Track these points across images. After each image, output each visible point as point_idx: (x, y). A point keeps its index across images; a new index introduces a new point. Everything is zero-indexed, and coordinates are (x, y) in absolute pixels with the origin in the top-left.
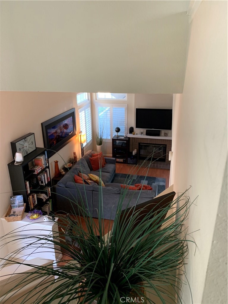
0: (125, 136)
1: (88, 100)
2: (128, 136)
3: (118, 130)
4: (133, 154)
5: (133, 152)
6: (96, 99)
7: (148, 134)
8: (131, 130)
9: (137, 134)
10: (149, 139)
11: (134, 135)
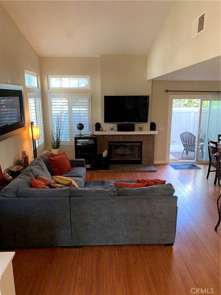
0: (91, 134)
1: (38, 88)
2: (95, 134)
3: (81, 127)
4: (104, 156)
5: (104, 153)
6: (48, 89)
7: (120, 129)
8: (98, 127)
9: (105, 131)
10: (121, 136)
11: (102, 132)
